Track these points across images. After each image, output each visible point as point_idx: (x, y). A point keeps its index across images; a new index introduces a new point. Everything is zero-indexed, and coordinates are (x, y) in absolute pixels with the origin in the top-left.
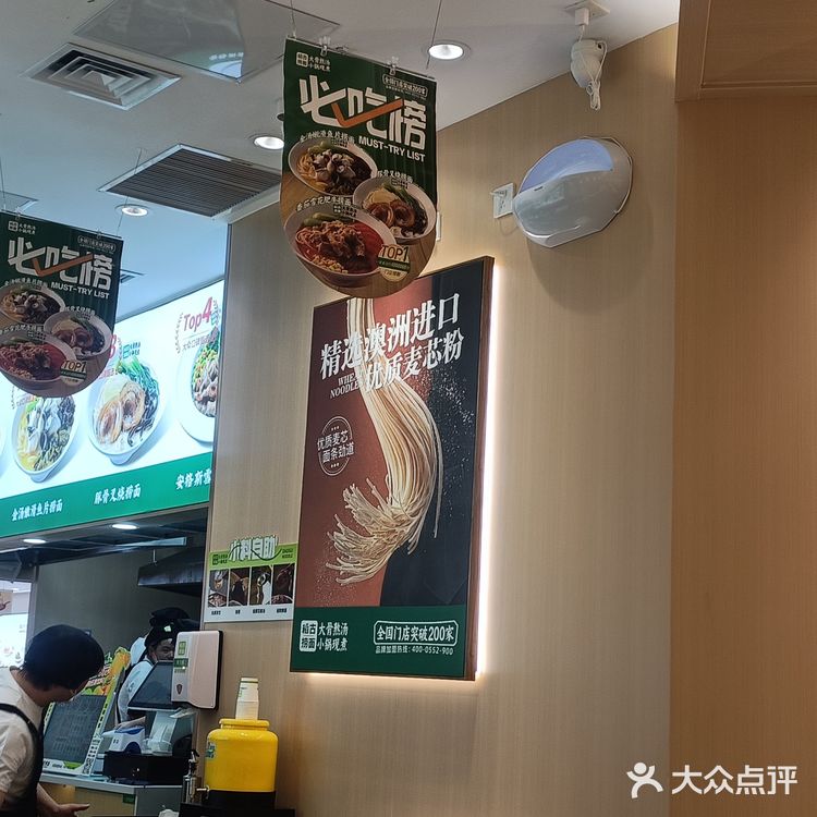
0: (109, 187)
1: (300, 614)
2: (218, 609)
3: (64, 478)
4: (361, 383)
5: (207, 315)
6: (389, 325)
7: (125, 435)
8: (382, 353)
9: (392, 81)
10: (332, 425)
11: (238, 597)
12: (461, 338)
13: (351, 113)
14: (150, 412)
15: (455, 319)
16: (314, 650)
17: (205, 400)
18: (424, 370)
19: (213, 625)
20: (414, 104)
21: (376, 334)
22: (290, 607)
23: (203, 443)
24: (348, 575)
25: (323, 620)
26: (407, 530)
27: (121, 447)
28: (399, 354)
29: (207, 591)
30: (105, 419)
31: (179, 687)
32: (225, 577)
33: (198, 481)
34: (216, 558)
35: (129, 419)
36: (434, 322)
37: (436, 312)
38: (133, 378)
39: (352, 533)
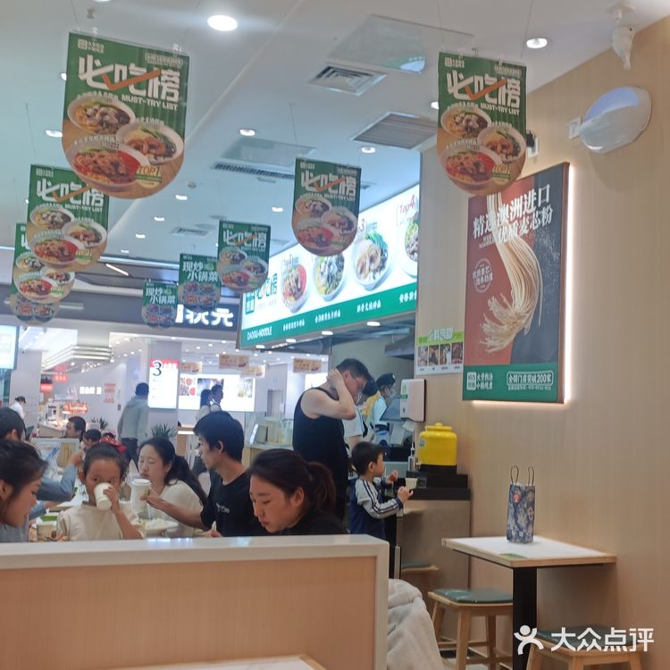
0: (355, 137)
1: (466, 370)
2: (423, 367)
3: (340, 299)
4: (496, 240)
5: (412, 205)
6: (510, 205)
7: (371, 274)
8: (507, 222)
9: (500, 68)
10: (481, 264)
11: (433, 360)
12: (551, 210)
13: (476, 90)
14: (384, 261)
15: (547, 200)
16: (474, 389)
17: (413, 253)
18: (531, 231)
19: (420, 376)
20: (513, 81)
21: (504, 210)
22: (461, 366)
23: (412, 276)
24: (491, 347)
25: (479, 372)
26: (524, 321)
27: (370, 280)
28: (516, 221)
29: (417, 358)
30: (361, 265)
31: (404, 410)
32: (426, 350)
33: (411, 298)
34: (421, 340)
35: (373, 265)
36: (536, 203)
37: (537, 196)
38: (374, 242)
39: (494, 324)
